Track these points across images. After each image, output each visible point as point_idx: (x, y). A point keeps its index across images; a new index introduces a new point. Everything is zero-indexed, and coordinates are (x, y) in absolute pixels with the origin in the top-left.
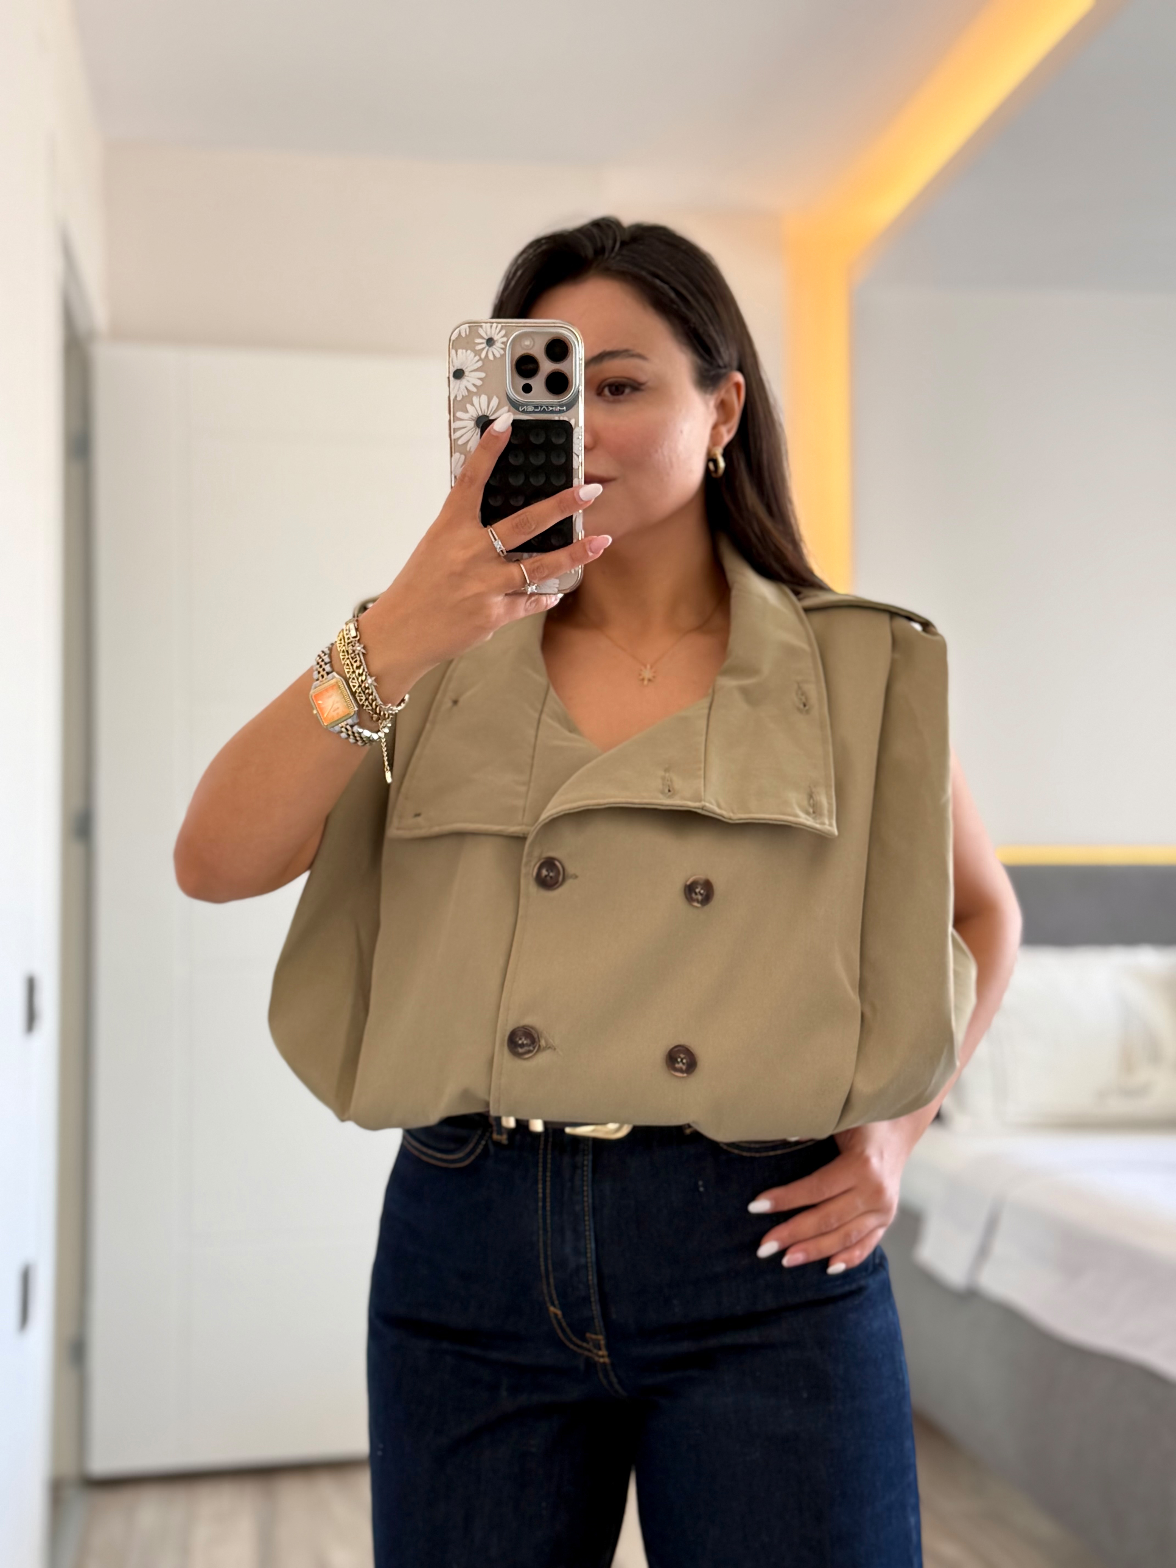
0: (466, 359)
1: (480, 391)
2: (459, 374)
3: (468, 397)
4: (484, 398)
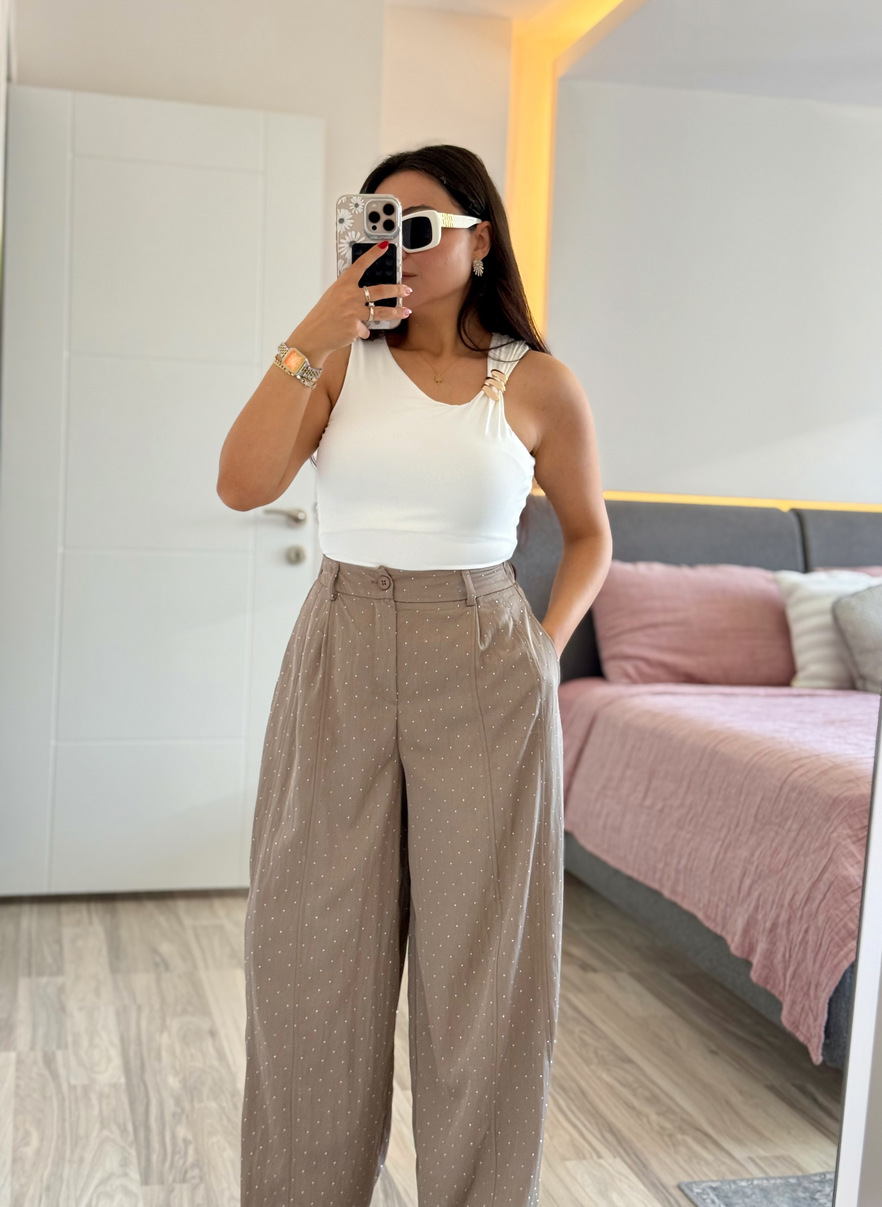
1: (352, 229)
3: (346, 233)
4: (353, 233)
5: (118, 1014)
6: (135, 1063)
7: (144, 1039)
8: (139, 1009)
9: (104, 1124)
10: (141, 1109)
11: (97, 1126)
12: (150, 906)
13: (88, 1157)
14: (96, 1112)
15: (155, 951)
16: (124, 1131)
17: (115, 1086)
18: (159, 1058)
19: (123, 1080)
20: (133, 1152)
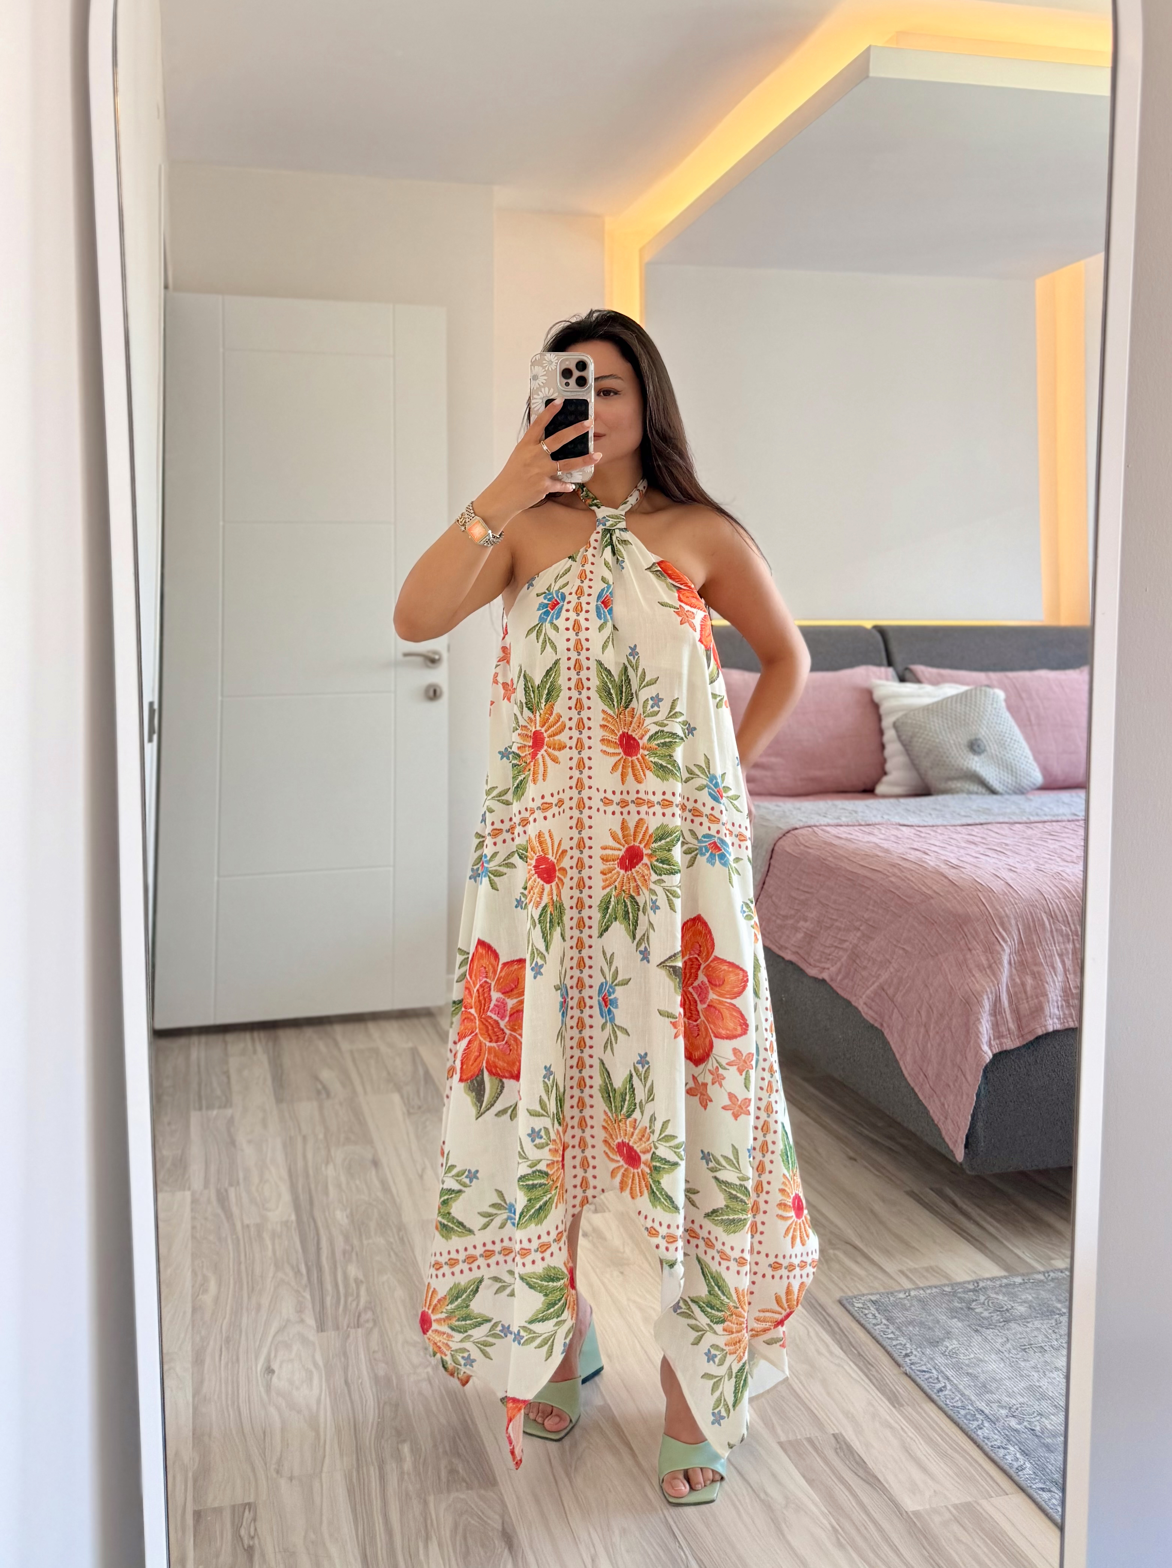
0: (538, 370)
1: (545, 385)
2: (535, 378)
3: (539, 388)
4: (547, 389)
5: (285, 1146)
6: (303, 1197)
7: (311, 1172)
8: (304, 1138)
9: (278, 1267)
10: (312, 1249)
11: (272, 1268)
12: (309, 1032)
13: (265, 1301)
14: (270, 1253)
15: (316, 1078)
16: (298, 1272)
17: (286, 1223)
18: (327, 1194)
19: (293, 1217)
20: (308, 1297)
